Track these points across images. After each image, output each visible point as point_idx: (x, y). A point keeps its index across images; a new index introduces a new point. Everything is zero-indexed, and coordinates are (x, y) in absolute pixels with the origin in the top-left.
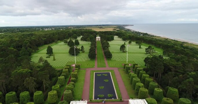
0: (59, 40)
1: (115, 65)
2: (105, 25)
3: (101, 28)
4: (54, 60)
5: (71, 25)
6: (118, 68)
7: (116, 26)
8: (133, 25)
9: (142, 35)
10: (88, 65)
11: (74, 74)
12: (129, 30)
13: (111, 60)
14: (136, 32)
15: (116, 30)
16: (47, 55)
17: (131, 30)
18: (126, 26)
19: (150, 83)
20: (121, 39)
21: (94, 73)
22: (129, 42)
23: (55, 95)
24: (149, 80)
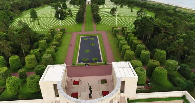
0: (46, 4)
1: (104, 28)
4: (39, 24)
6: (107, 32)
10: (74, 29)
11: (57, 38)
13: (100, 24)
16: (31, 19)
19: (138, 46)
20: (113, 3)
21: (81, 37)
22: (121, 6)
23: (32, 59)
24: (137, 42)
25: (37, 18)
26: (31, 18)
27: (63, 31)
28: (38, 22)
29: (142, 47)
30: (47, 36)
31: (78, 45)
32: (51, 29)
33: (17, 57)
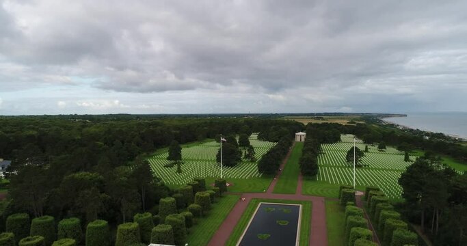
0: (208, 137)
1: (322, 191)
2: (331, 113)
3: (318, 119)
4: (179, 171)
5: (251, 113)
6: (327, 199)
7: (359, 116)
8: (406, 116)
9: (427, 138)
10: (250, 186)
12: (392, 125)
13: (314, 180)
14: (411, 130)
15: (355, 123)
16: (169, 162)
17: (398, 125)
18: (386, 117)
19: (396, 233)
20: (361, 141)
21: (260, 204)
22: (379, 148)
23: (131, 232)
24: (395, 224)
25: (181, 160)
26: (168, 159)
27: (221, 185)
28: (179, 168)
29: (408, 236)
30: (183, 191)
31: (248, 219)
32: (197, 180)
33: (104, 223)
